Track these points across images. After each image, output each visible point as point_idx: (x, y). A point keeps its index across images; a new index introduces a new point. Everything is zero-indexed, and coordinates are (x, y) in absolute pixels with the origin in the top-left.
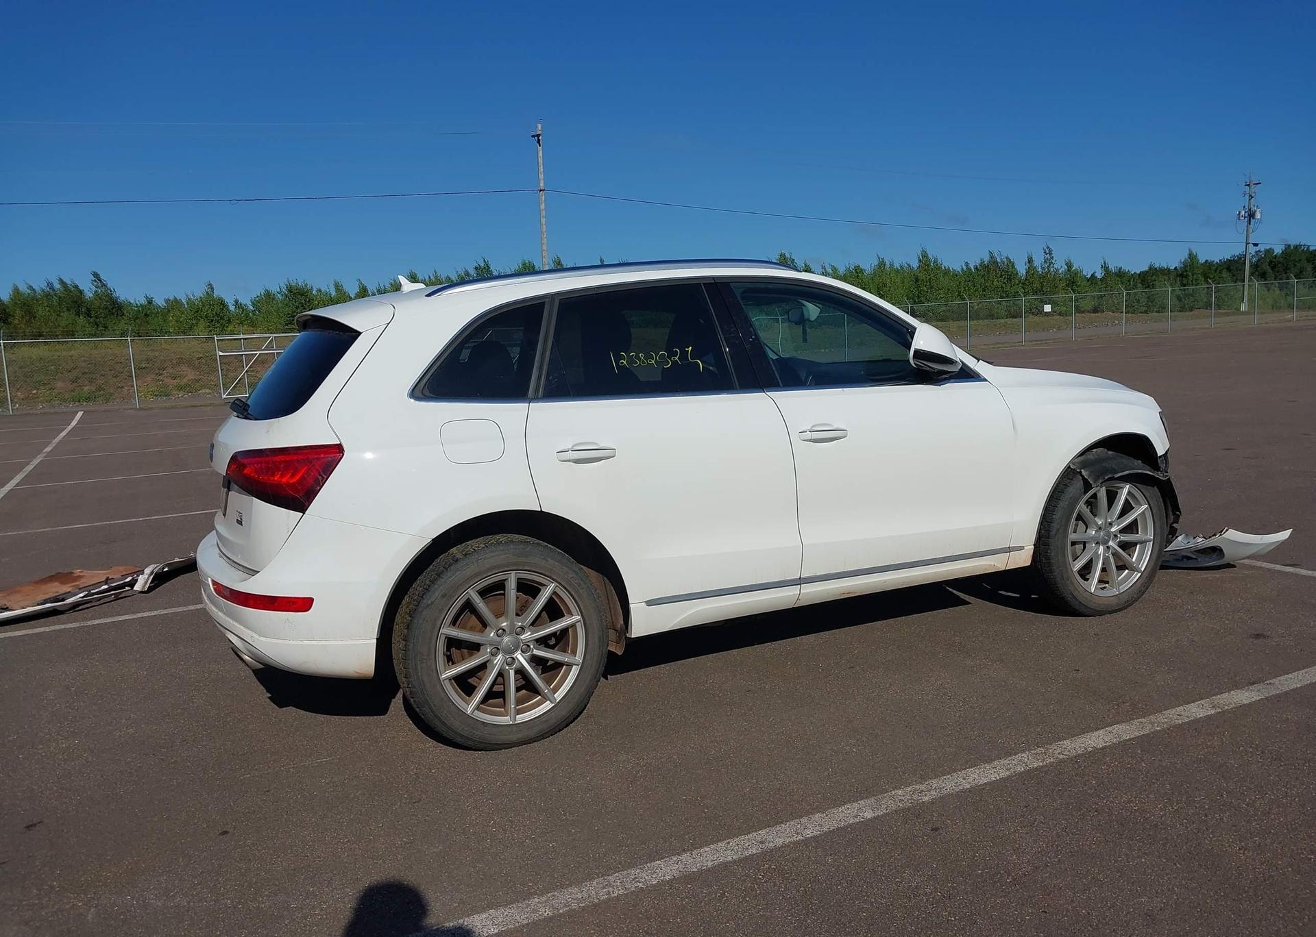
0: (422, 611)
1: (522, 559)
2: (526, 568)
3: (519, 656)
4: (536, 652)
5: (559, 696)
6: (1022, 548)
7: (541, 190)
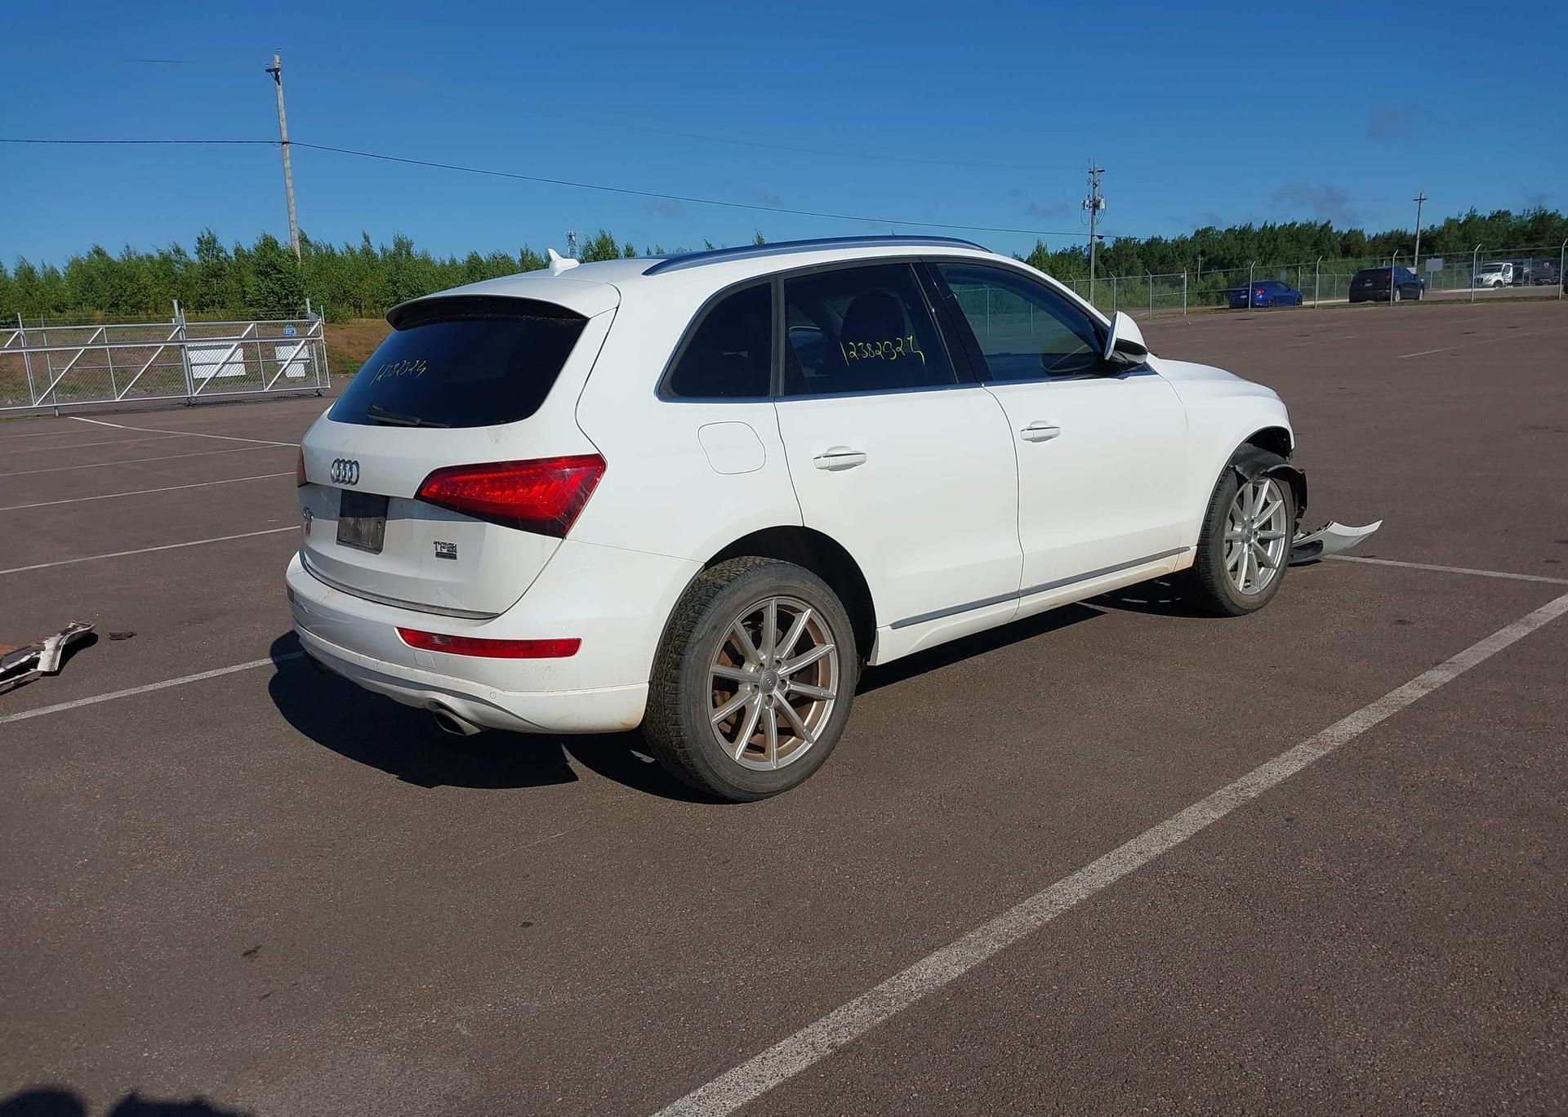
0: (693, 647)
1: (784, 583)
2: (787, 593)
3: (776, 692)
4: (793, 687)
5: (816, 734)
6: (1188, 549)
7: (284, 143)
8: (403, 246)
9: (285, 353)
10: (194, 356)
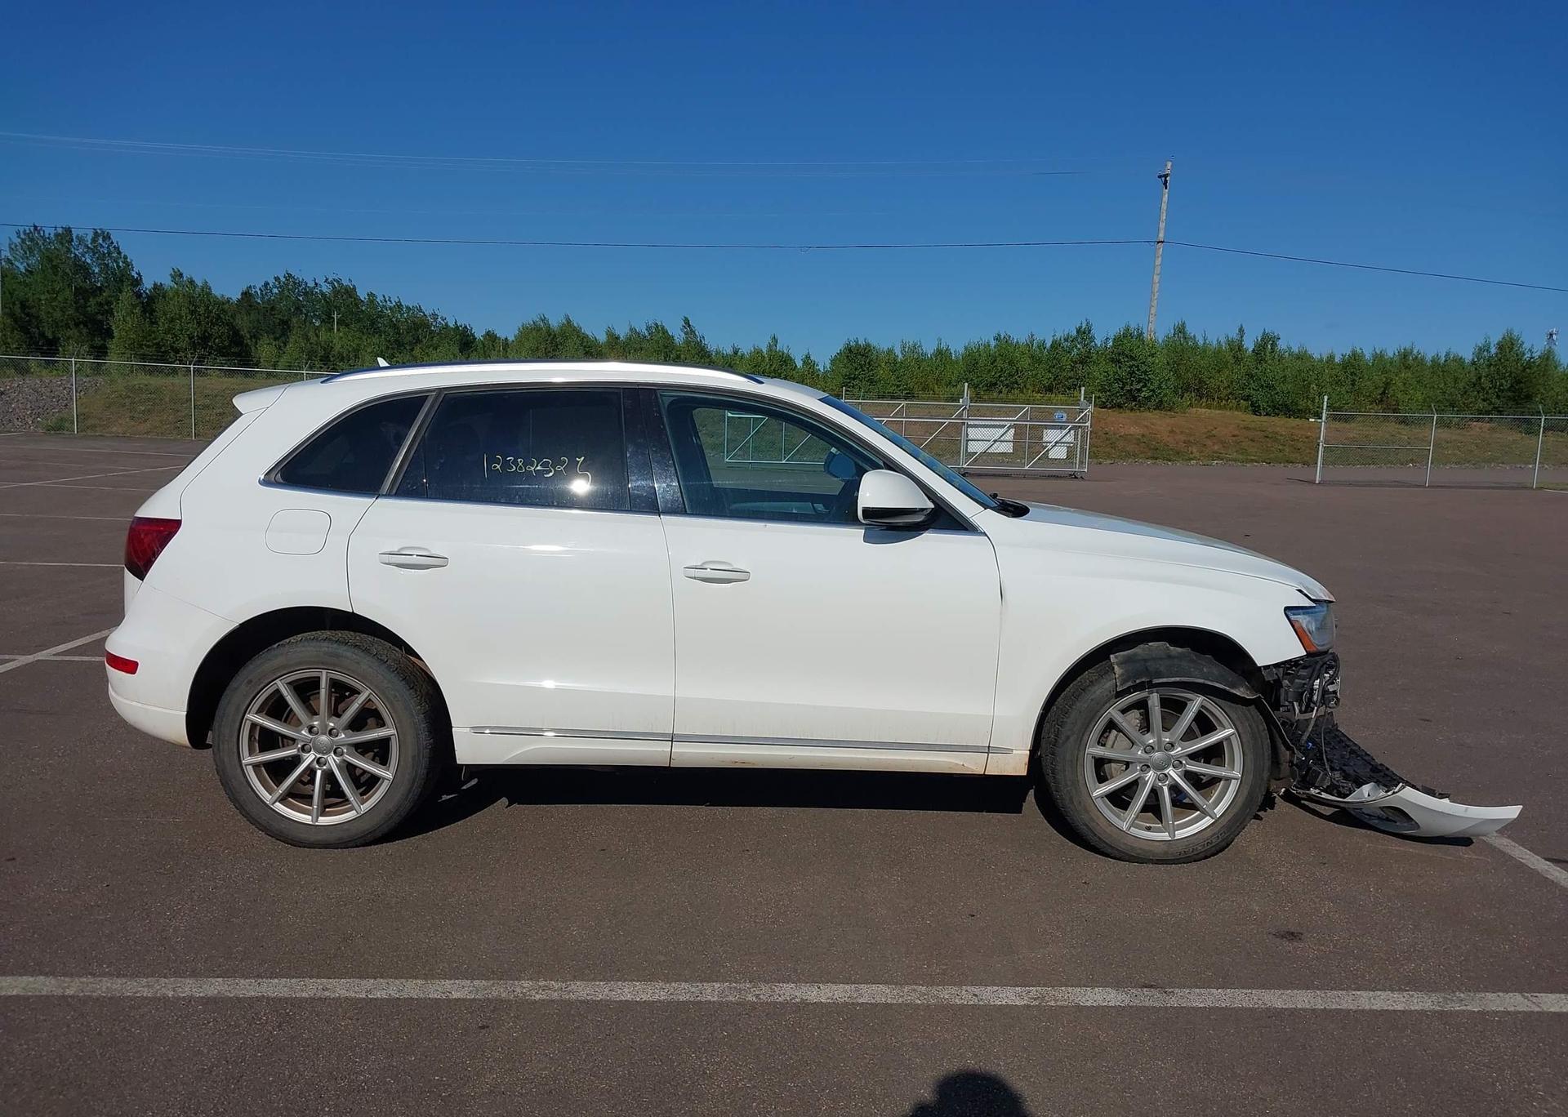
1: (332, 659)
2: (337, 669)
3: (330, 757)
5: (366, 807)
6: (1008, 751)
8: (1267, 343)
9: (1051, 436)
10: (973, 433)
